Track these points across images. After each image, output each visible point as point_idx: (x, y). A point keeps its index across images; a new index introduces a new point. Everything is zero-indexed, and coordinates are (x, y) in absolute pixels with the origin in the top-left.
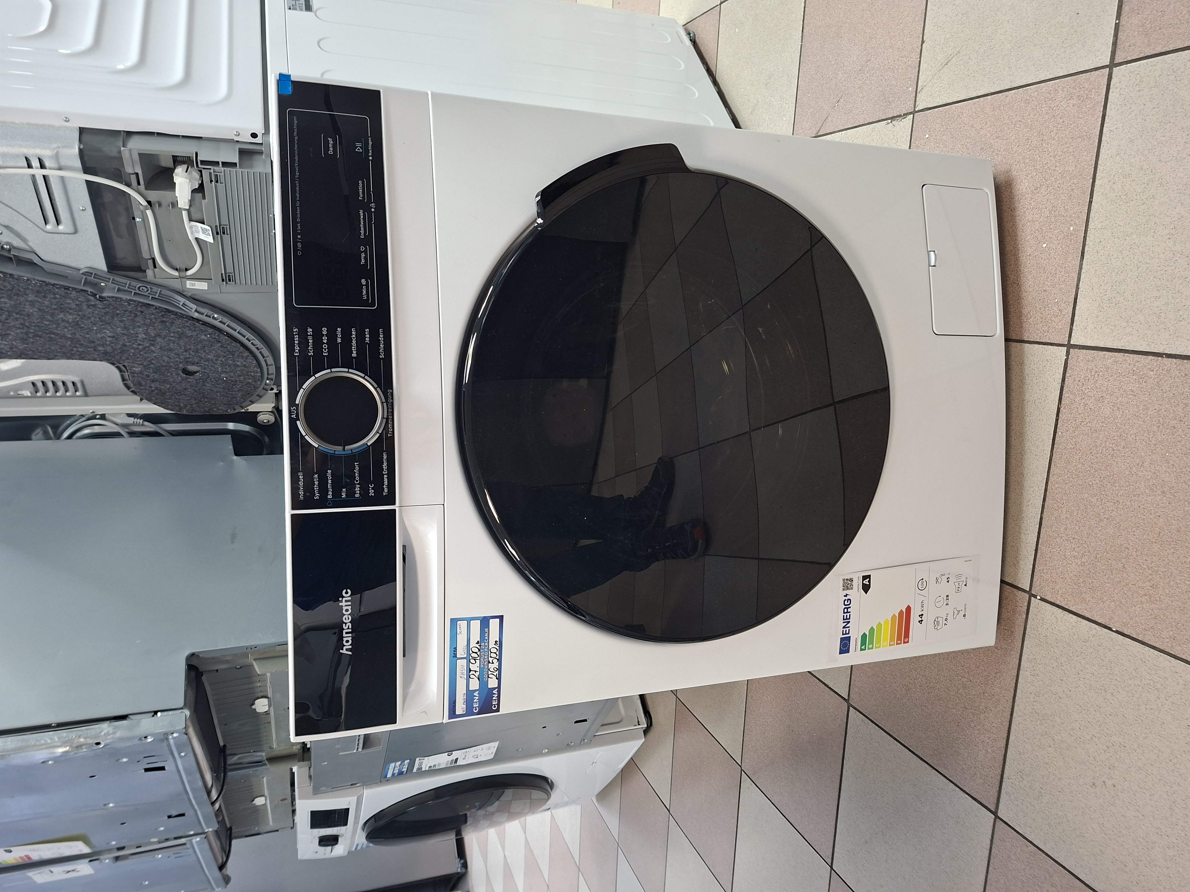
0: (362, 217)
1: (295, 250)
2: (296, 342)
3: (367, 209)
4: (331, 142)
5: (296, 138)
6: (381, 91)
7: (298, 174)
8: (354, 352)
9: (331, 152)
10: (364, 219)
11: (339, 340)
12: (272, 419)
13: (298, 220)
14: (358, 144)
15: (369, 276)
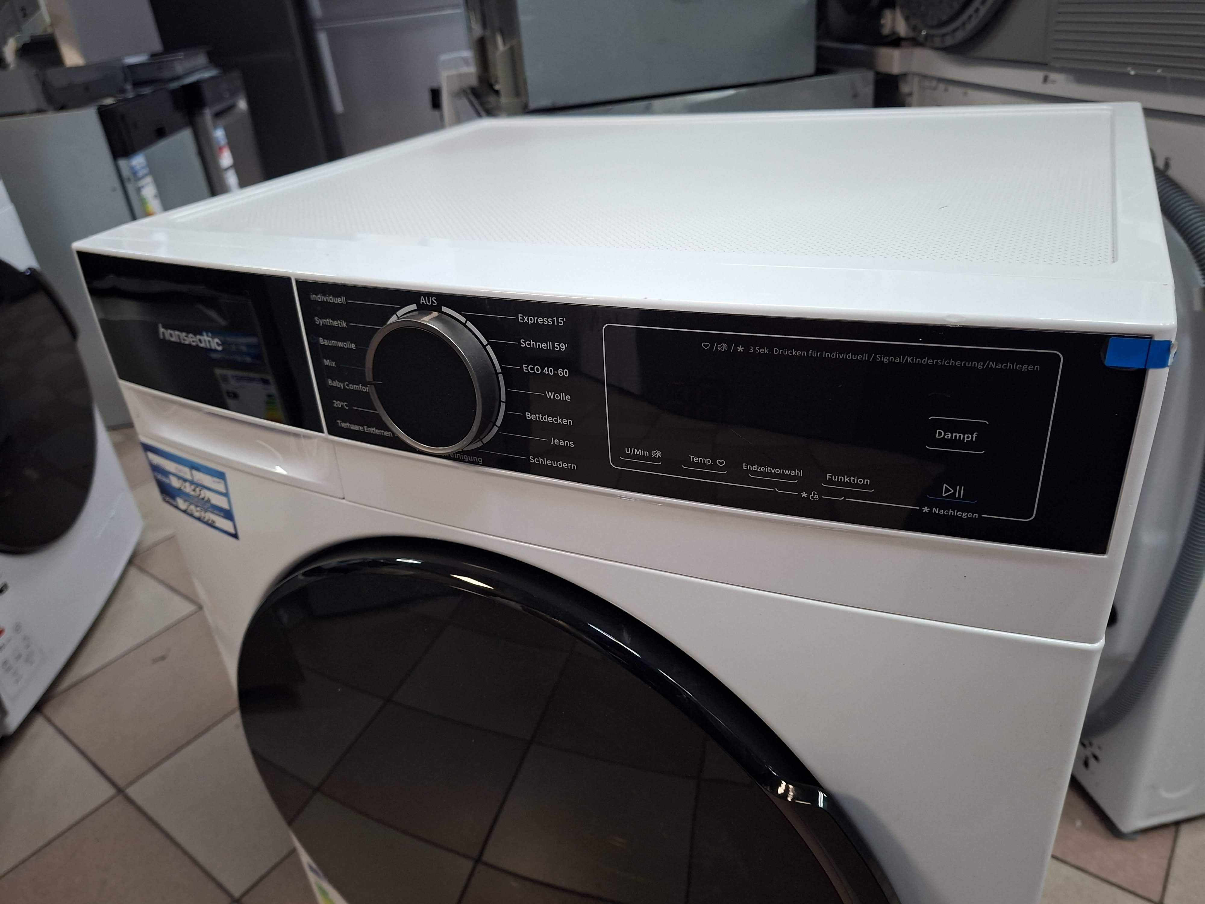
0: (787, 472)
1: (713, 339)
2: (540, 320)
3: (803, 484)
4: (967, 438)
5: (980, 366)
6: (1105, 557)
7: (886, 360)
8: (533, 417)
9: (939, 434)
10: (783, 476)
11: (550, 395)
12: (886, 31)
13: (777, 351)
14: (960, 492)
15: (668, 464)
